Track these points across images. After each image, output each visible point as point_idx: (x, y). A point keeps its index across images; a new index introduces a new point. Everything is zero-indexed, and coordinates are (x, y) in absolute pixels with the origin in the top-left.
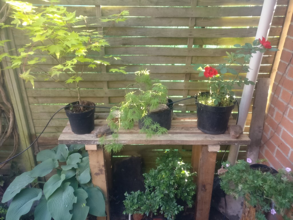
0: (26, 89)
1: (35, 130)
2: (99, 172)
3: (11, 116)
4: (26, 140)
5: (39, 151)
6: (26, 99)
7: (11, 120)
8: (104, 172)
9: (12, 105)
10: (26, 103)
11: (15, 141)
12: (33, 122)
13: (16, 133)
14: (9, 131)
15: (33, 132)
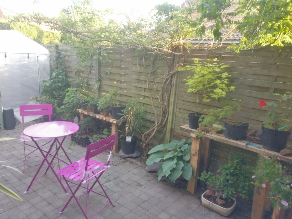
0: (177, 103)
1: (174, 127)
2: (195, 154)
3: (167, 116)
4: (169, 130)
5: (173, 139)
6: (175, 108)
7: (166, 118)
8: (197, 155)
9: (169, 110)
10: (175, 111)
11: (164, 130)
12: (175, 122)
13: (166, 126)
14: (164, 123)
15: (173, 127)
